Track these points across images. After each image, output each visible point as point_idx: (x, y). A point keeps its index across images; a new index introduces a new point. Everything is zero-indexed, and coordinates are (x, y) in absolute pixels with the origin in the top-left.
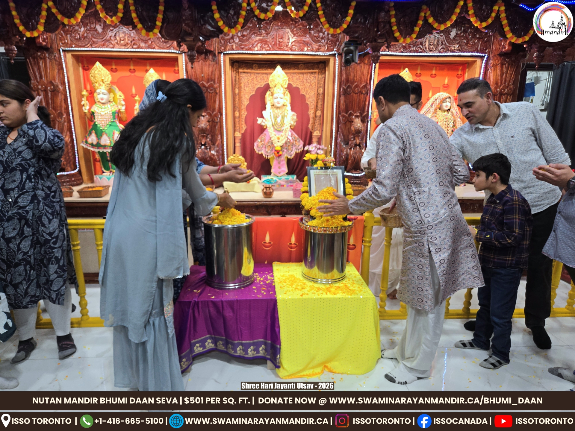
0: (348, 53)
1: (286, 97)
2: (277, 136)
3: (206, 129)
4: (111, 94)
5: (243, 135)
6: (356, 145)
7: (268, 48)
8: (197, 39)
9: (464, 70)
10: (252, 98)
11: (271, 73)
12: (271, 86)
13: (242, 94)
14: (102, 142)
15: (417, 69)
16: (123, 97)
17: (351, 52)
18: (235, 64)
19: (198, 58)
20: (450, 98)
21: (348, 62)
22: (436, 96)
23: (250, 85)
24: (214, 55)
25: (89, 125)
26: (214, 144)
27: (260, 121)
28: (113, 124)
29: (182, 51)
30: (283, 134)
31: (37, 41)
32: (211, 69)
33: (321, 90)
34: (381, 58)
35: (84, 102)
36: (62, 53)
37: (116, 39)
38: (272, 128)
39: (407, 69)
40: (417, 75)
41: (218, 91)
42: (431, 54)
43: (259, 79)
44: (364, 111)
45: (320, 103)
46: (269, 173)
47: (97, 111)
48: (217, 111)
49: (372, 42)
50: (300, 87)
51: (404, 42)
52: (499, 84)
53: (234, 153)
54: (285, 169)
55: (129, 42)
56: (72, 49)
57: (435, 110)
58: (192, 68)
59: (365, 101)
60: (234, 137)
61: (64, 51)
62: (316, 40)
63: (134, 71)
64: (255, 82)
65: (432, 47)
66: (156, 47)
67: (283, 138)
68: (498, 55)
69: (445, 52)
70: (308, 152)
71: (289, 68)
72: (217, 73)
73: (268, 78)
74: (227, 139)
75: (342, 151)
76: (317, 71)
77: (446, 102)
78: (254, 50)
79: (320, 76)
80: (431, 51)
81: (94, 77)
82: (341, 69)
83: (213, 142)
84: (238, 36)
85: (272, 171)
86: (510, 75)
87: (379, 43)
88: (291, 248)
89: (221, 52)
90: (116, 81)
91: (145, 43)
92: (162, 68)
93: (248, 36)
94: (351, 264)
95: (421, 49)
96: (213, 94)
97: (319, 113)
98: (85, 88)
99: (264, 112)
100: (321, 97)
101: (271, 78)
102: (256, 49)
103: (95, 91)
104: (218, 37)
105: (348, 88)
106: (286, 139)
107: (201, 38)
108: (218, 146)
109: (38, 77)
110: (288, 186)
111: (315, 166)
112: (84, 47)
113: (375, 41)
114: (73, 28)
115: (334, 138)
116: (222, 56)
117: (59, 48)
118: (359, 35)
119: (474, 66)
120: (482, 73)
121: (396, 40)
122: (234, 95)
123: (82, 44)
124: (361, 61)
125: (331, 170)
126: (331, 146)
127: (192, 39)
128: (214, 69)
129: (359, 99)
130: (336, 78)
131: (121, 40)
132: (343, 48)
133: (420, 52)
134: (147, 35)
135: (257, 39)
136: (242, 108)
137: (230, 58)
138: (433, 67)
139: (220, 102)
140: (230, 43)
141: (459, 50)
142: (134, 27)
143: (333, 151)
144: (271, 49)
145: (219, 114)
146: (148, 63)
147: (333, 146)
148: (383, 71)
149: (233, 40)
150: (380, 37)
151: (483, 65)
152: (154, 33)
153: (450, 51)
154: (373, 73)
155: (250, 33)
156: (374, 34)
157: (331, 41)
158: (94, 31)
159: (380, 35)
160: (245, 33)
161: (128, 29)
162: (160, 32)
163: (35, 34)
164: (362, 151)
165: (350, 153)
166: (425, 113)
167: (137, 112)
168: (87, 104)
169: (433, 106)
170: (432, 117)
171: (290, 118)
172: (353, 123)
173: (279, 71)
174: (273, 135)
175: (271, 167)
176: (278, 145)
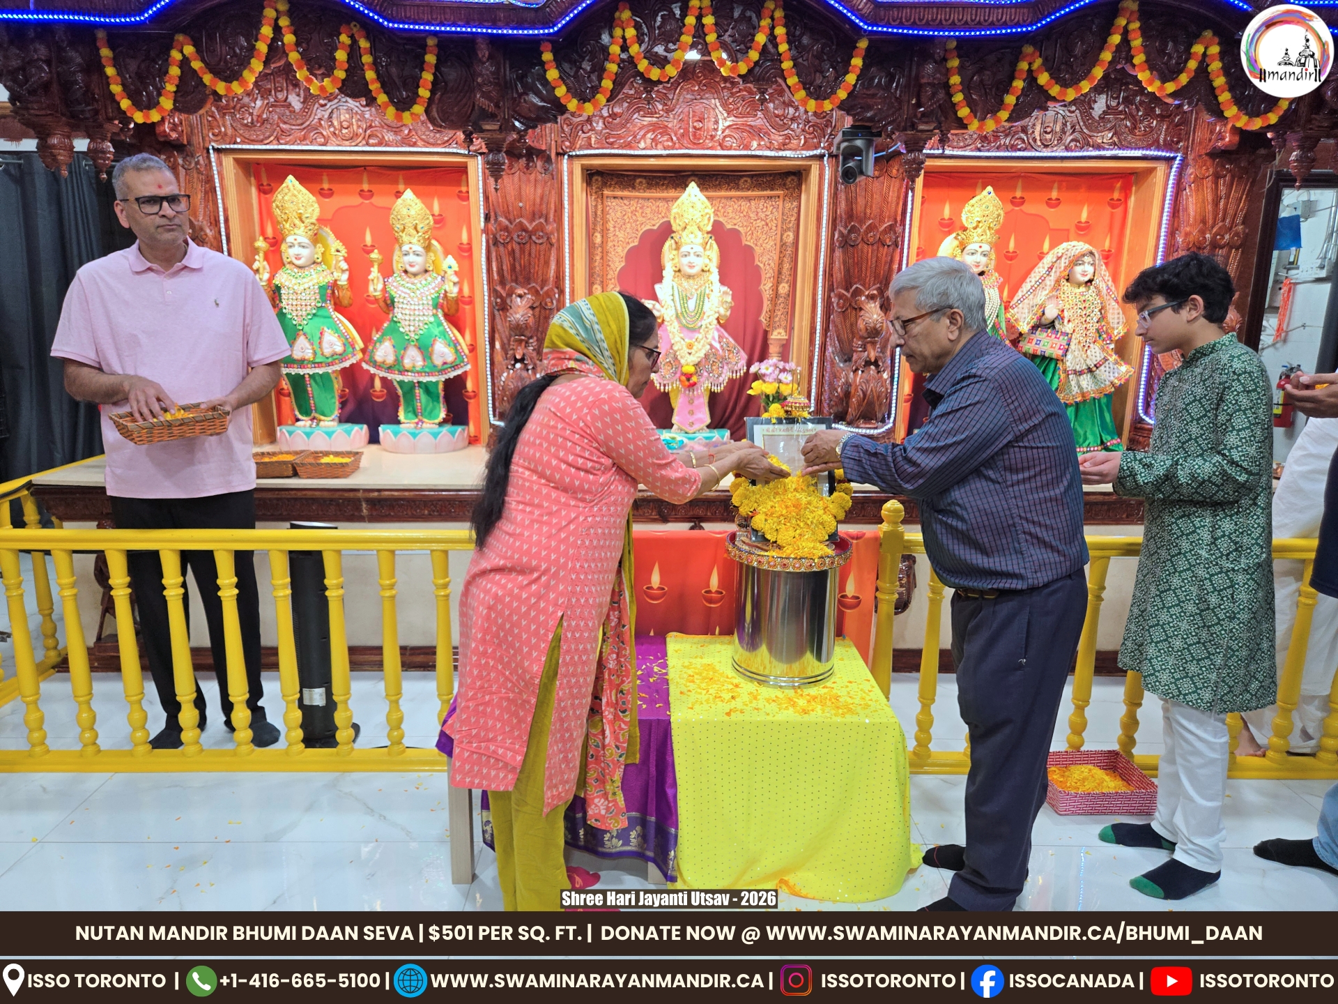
0: (851, 153)
1: (708, 253)
2: (688, 341)
3: (527, 325)
4: (319, 245)
6: (868, 363)
7: (670, 144)
8: (507, 127)
9: (1126, 191)
10: (632, 255)
11: (677, 198)
12: (674, 228)
13: (610, 244)
14: (297, 355)
15: (1014, 188)
16: (344, 252)
17: (858, 152)
18: (595, 178)
19: (511, 167)
20: (1091, 253)
21: (849, 175)
22: (1060, 249)
23: (628, 226)
24: (548, 160)
28: (320, 313)
29: (475, 151)
30: (700, 336)
31: (159, 130)
32: (539, 191)
33: (790, 237)
34: (928, 163)
35: (260, 262)
36: (213, 156)
37: (332, 125)
38: (676, 324)
39: (990, 188)
40: (1014, 202)
41: (554, 241)
42: (1046, 153)
43: (648, 211)
45: (786, 266)
47: (287, 284)
48: (551, 284)
49: (905, 129)
50: (740, 229)
51: (981, 128)
52: (1211, 222)
54: (705, 416)
55: (361, 130)
56: (236, 146)
57: (1058, 281)
58: (496, 190)
59: (892, 261)
61: (217, 151)
62: (780, 123)
63: (371, 194)
64: (640, 219)
65: (1049, 136)
66: (420, 143)
67: (700, 347)
68: (1207, 154)
69: (1081, 148)
70: (757, 377)
71: (718, 187)
72: (553, 199)
73: (668, 210)
75: (835, 376)
76: (780, 192)
77: (1083, 263)
78: (639, 148)
79: (788, 205)
80: (1046, 146)
81: (282, 208)
82: (836, 188)
84: (602, 117)
85: (674, 421)
86: (1236, 201)
87: (923, 131)
88: (710, 601)
89: (564, 155)
90: (329, 216)
91: (396, 133)
92: (433, 188)
93: (623, 117)
94: (848, 641)
95: (1023, 141)
96: (543, 247)
97: (784, 288)
98: (263, 233)
99: (657, 287)
100: (789, 253)
101: (675, 209)
102: (642, 145)
103: (283, 239)
104: (555, 120)
105: (850, 232)
106: (708, 347)
107: (517, 124)
111: (765, 416)
112: (261, 142)
113: (913, 126)
114: (239, 100)
115: (817, 346)
116: (565, 161)
117: (206, 145)
118: (875, 115)
119: (1150, 179)
120: (1168, 198)
121: (962, 125)
122: (591, 246)
123: (257, 135)
124: (881, 170)
125: (802, 426)
126: (811, 364)
127: (496, 127)
128: (547, 189)
129: (877, 257)
130: (825, 210)
131: (342, 126)
132: (839, 145)
133: (1020, 150)
134: (399, 118)
135: (645, 123)
136: (609, 277)
137: (582, 165)
138: (1054, 182)
139: (560, 263)
140: (584, 132)
141: (1115, 144)
142: (371, 101)
143: (814, 376)
144: (677, 145)
145: (556, 290)
146: (401, 177)
147: (815, 365)
148: (934, 192)
149: (591, 124)
150: (924, 119)
151: (1172, 177)
152: (412, 114)
153: (1093, 146)
154: (910, 199)
155: (628, 108)
156: (911, 112)
157: (812, 126)
158: (283, 106)
159: (923, 114)
160: (617, 110)
161: (358, 104)
162: (427, 111)
163: (155, 116)
164: (882, 377)
165: (855, 380)
166: (1034, 290)
167: (375, 287)
168: (264, 268)
169: (1052, 274)
170: (1050, 297)
171: (718, 300)
172: (862, 313)
173: (693, 196)
174: (677, 339)
175: (672, 410)
176: (689, 361)
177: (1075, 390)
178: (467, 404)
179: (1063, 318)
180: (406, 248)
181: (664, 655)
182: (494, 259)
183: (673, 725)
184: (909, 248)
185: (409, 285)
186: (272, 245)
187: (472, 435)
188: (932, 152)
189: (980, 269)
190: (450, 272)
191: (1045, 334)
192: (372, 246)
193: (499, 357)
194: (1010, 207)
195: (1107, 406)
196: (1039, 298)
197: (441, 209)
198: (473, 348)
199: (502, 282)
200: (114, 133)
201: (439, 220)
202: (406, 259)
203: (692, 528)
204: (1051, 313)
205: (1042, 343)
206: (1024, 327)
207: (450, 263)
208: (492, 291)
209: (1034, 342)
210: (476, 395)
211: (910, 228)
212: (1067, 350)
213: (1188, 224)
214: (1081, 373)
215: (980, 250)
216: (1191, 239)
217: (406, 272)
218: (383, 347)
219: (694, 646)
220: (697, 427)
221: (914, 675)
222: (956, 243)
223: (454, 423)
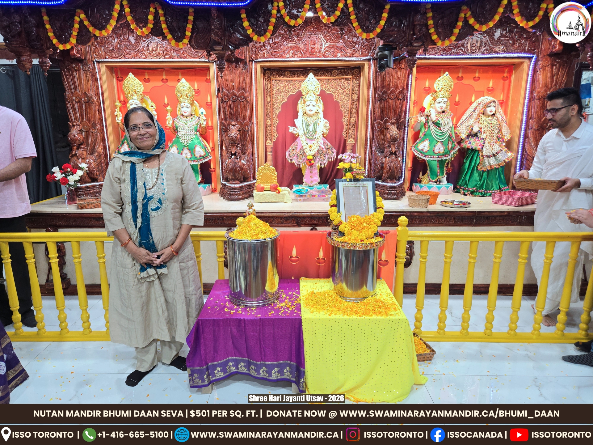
0: (383, 57)
1: (318, 104)
2: (309, 144)
3: (236, 138)
4: (143, 104)
5: (275, 144)
6: (391, 153)
7: (301, 55)
8: (226, 48)
9: (510, 72)
10: (284, 106)
11: (304, 80)
12: (303, 94)
13: (274, 101)
15: (458, 72)
17: (385, 57)
18: (267, 71)
19: (229, 67)
20: (494, 102)
21: (382, 68)
22: (480, 100)
23: (282, 93)
24: (245, 63)
25: (122, 135)
26: (244, 154)
27: (291, 129)
29: (213, 60)
30: (315, 142)
31: (71, 53)
32: (242, 78)
33: (355, 97)
34: (418, 61)
35: (118, 112)
36: (96, 65)
37: (149, 50)
38: (304, 137)
39: (447, 73)
40: (458, 79)
41: (248, 100)
42: (473, 56)
43: (291, 86)
44: (400, 118)
45: (354, 110)
46: (301, 183)
48: (247, 120)
49: (407, 46)
50: (333, 94)
51: (443, 44)
52: (550, 86)
53: (266, 161)
54: (317, 178)
55: (161, 52)
56: (106, 60)
57: (479, 115)
58: (222, 77)
59: (402, 107)
60: (266, 146)
61: (98, 62)
62: (350, 45)
63: (167, 80)
64: (288, 90)
65: (474, 48)
66: (188, 57)
67: (315, 147)
68: (548, 55)
69: (489, 54)
70: (341, 160)
71: (323, 75)
72: (248, 81)
73: (300, 85)
74: (258, 148)
75: (376, 159)
76: (351, 76)
77: (491, 106)
78: (286, 57)
79: (355, 82)
80: (473, 53)
81: (127, 87)
82: (376, 74)
83: (244, 151)
84: (269, 44)
85: (304, 180)
86: (562, 76)
87: (416, 46)
89: (253, 60)
90: (148, 91)
91: (177, 53)
92: (194, 77)
93: (279, 43)
94: (383, 281)
95: (462, 51)
96: (244, 103)
97: (353, 120)
98: (119, 99)
99: (295, 120)
100: (355, 104)
101: (303, 86)
102: (288, 56)
103: (128, 102)
104: (248, 45)
105: (383, 94)
106: (319, 147)
107: (230, 47)
108: (248, 155)
109: (73, 89)
110: (319, 196)
111: (344, 178)
112: (117, 58)
113: (411, 44)
114: (107, 39)
115: (368, 146)
116: (253, 64)
117: (93, 60)
118: (394, 39)
119: (521, 67)
120: (530, 75)
121: (434, 43)
122: (265, 103)
123: (115, 55)
124: (397, 65)
125: (361, 182)
126: (365, 154)
127: (221, 49)
128: (245, 77)
129: (396, 105)
130: (371, 84)
131: (153, 50)
132: (377, 53)
133: (461, 55)
134: (177, 45)
135: (289, 46)
136: (274, 116)
137: (261, 66)
138: (477, 69)
139: (251, 110)
140: (261, 51)
141: (505, 51)
142: (164, 38)
143: (367, 159)
144: (304, 56)
145: (250, 123)
146: (180, 73)
147: (367, 155)
148: (421, 75)
149: (265, 47)
150: (416, 41)
151: (531, 66)
152: (183, 43)
153: (495, 52)
154: (410, 78)
155: (281, 40)
156: (410, 38)
157: (365, 46)
158: (127, 42)
159: (416, 38)
160: (276, 40)
161: (160, 40)
162: (190, 42)
163: (68, 47)
164: (398, 160)
165: (386, 161)
166: (467, 119)
167: (169, 122)
168: (120, 115)
169: (476, 111)
170: (475, 122)
171: (323, 126)
172: (389, 130)
173: (311, 79)
174: (305, 144)
175: (303, 176)
176: (310, 153)
177: (487, 164)
178: (211, 174)
179: (481, 132)
180: (182, 104)
181: (299, 288)
182: (222, 109)
183: (303, 321)
184: (410, 101)
185: (185, 122)
186: (123, 104)
187: (213, 188)
188: (420, 56)
189: (443, 110)
190: (202, 115)
191: (473, 139)
192: (168, 104)
193: (224, 153)
194: (457, 81)
195: (502, 172)
196: (470, 123)
197: (198, 87)
198: (213, 149)
199: (226, 119)
200: (50, 55)
201: (197, 92)
202: (183, 110)
203: (312, 230)
204: (476, 129)
205: (472, 143)
206: (463, 136)
207: (202, 111)
208: (221, 123)
209: (468, 143)
210: (215, 170)
211: (411, 92)
212: (483, 146)
213: (539, 88)
214: (490, 157)
215: (443, 101)
216: (541, 94)
217: (183, 115)
218: (173, 149)
219: (312, 284)
220: (314, 183)
221: (414, 295)
222: (432, 98)
223: (205, 183)
